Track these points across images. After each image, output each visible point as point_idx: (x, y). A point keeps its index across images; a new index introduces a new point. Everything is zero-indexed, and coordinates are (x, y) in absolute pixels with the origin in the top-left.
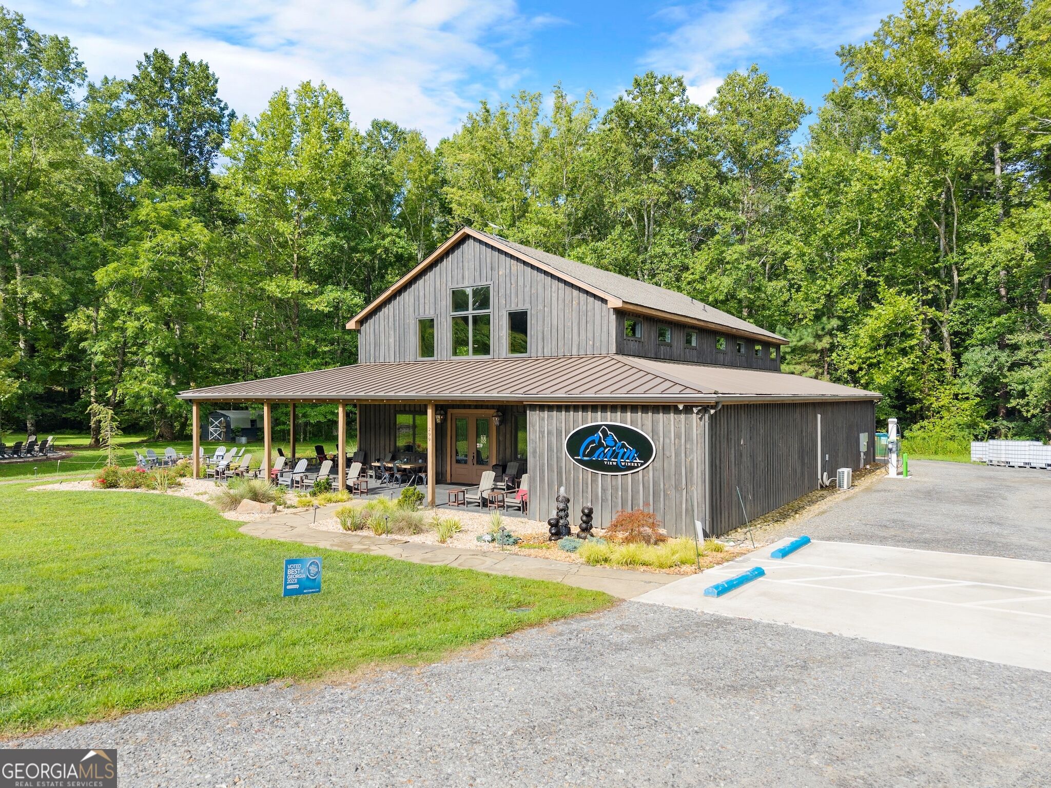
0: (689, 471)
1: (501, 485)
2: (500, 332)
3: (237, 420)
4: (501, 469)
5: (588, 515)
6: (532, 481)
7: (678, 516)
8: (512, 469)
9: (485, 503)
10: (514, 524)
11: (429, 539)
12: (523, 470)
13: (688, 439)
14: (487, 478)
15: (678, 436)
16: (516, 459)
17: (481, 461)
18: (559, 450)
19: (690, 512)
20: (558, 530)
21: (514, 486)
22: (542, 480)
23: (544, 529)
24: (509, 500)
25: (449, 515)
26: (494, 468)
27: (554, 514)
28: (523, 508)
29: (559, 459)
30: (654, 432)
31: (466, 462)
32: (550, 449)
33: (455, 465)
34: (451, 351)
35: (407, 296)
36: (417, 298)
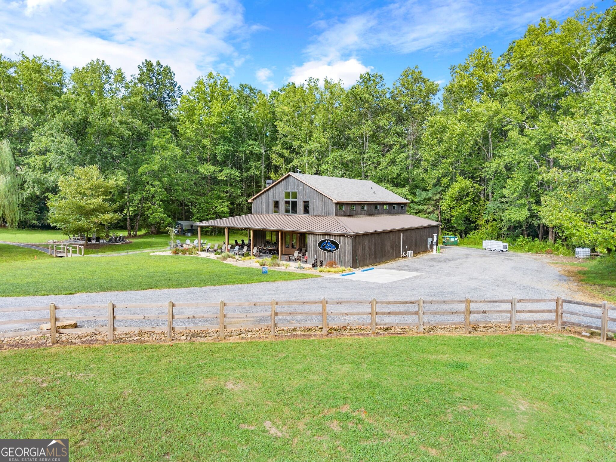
0: (348, 252)
1: (300, 255)
2: (300, 207)
3: (185, 226)
4: (300, 250)
5: (322, 262)
6: (309, 254)
7: (345, 262)
8: (303, 250)
9: (296, 260)
10: (304, 265)
11: (283, 267)
12: (306, 251)
13: (348, 244)
14: (296, 253)
15: (345, 243)
16: (305, 247)
17: (293, 247)
18: (316, 246)
20: (314, 265)
21: (304, 255)
23: (311, 266)
24: (302, 259)
25: (285, 263)
26: (298, 250)
27: (313, 262)
28: (306, 262)
29: (316, 248)
30: (340, 242)
31: (288, 247)
32: (314, 245)
33: (286, 249)
34: (284, 212)
35: (269, 193)
36: (273, 194)
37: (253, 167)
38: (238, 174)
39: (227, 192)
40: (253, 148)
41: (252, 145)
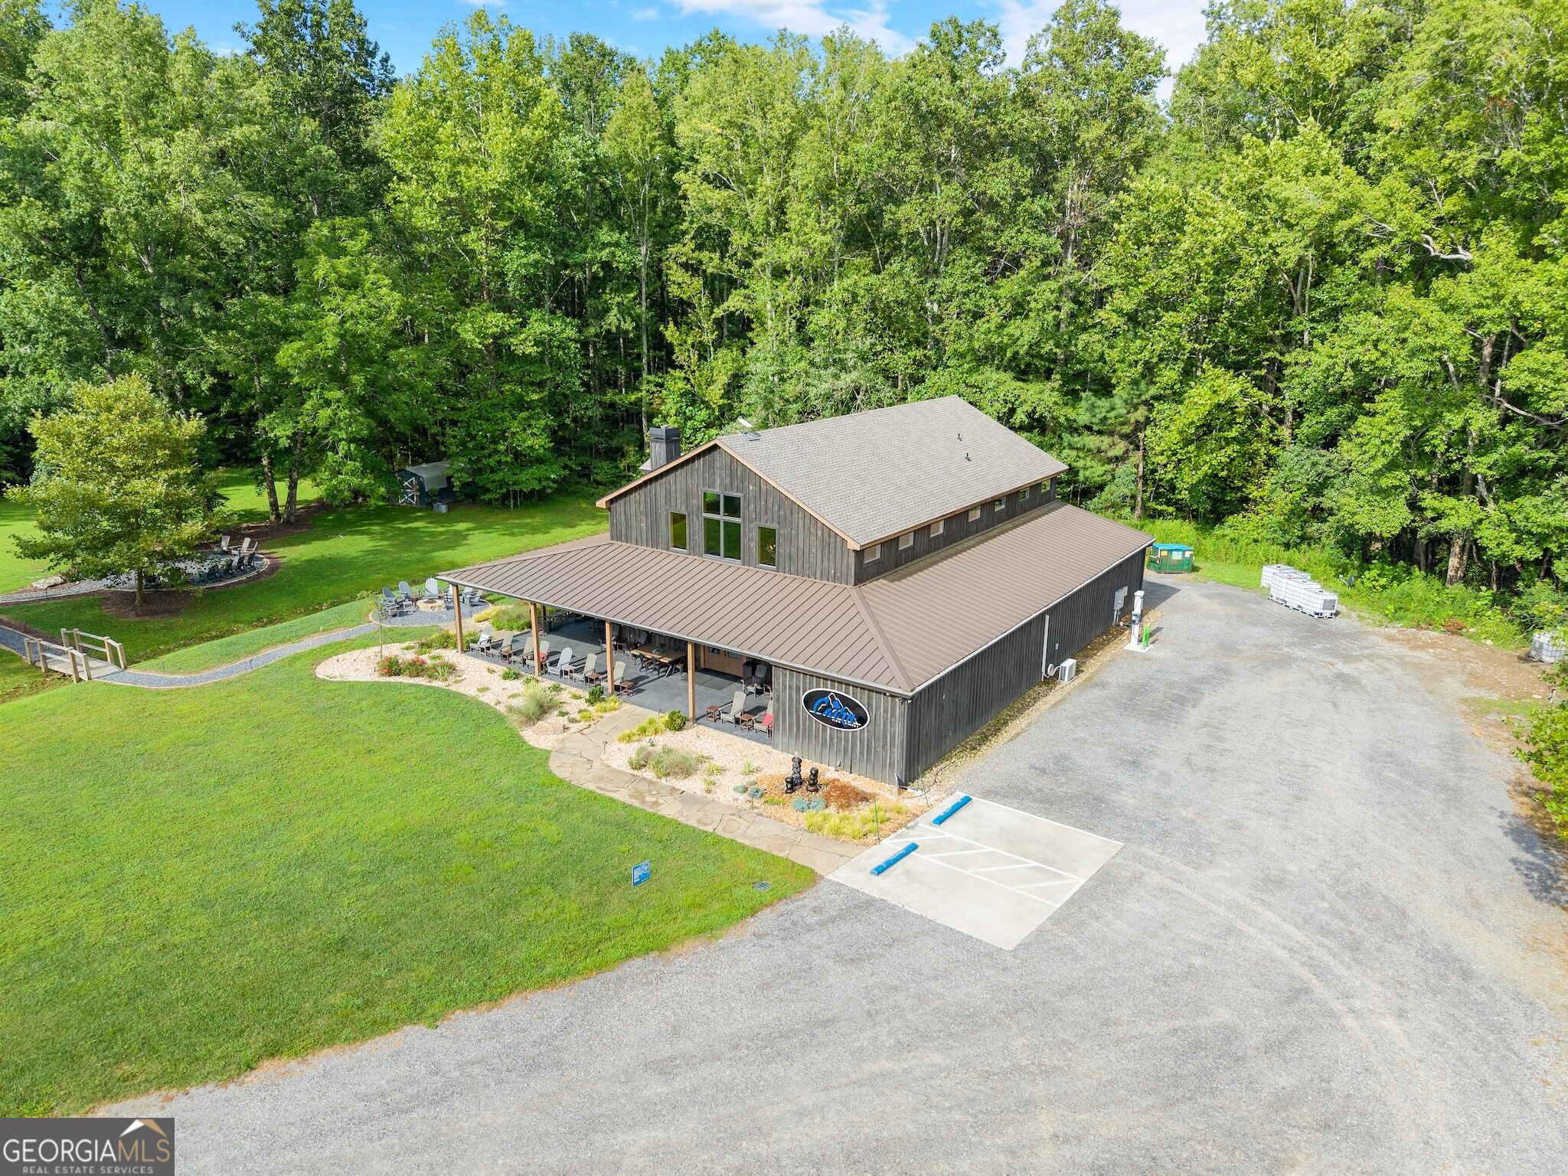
0: (893, 738)
3: (432, 480)
5: (815, 775)
6: (777, 718)
7: (884, 766)
9: (738, 724)
10: (761, 756)
11: (698, 785)
13: (893, 715)
14: (739, 697)
15: (886, 711)
18: (798, 701)
19: (891, 765)
20: (793, 785)
22: (784, 721)
24: (757, 726)
28: (768, 735)
29: (797, 709)
30: (869, 705)
32: (791, 699)
34: (703, 549)
35: (659, 488)
36: (668, 492)
37: (615, 311)
38: (571, 332)
39: (541, 385)
40: (613, 254)
41: (609, 244)
